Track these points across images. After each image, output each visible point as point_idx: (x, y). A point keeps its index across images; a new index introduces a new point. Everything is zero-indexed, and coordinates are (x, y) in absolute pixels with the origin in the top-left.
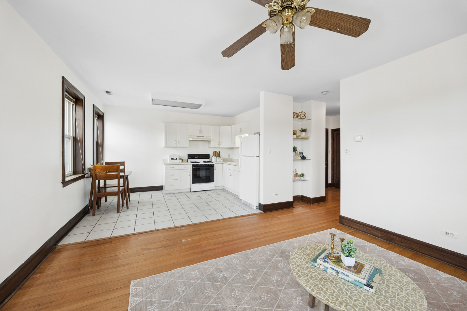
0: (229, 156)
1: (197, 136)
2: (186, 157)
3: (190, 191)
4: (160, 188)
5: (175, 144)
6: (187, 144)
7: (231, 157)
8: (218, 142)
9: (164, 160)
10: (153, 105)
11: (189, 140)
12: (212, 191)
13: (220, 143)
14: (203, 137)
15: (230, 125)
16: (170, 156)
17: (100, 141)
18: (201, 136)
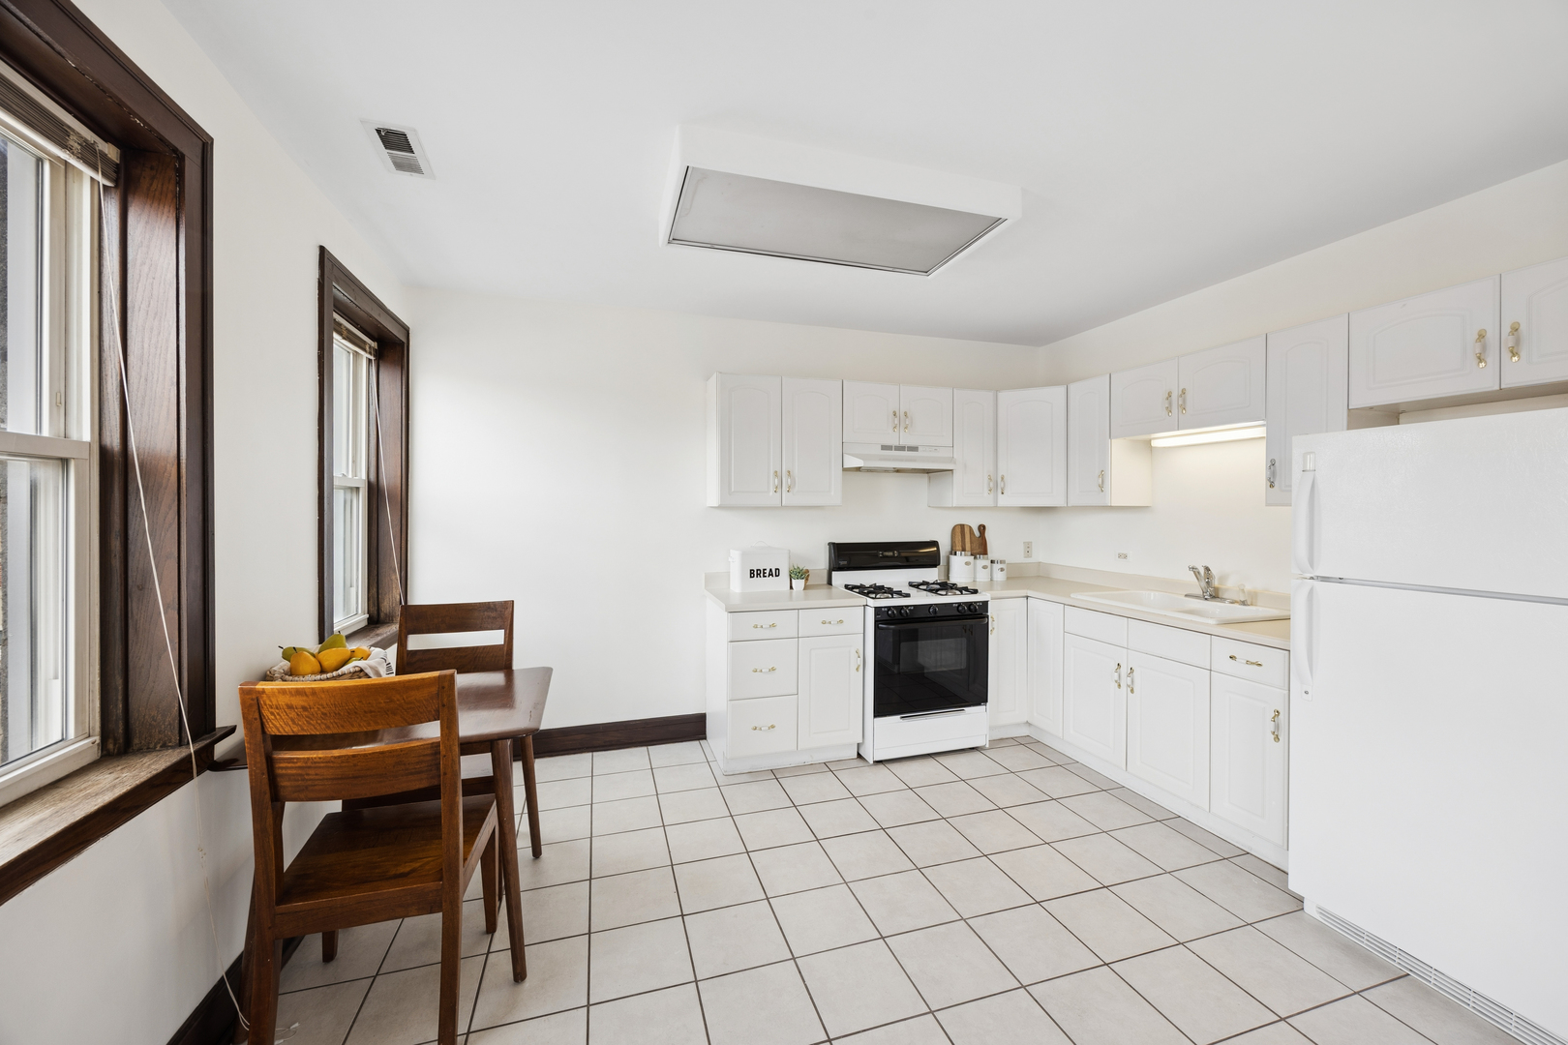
0: (1028, 549)
1: (884, 448)
2: (821, 561)
3: (859, 756)
4: (691, 728)
5: (772, 489)
6: (832, 489)
7: (1040, 556)
8: (986, 479)
9: (709, 579)
10: (676, 248)
11: (845, 470)
12: (976, 755)
13: (996, 485)
14: (914, 449)
15: (1065, 382)
16: (745, 555)
17: (389, 477)
18: (902, 443)
